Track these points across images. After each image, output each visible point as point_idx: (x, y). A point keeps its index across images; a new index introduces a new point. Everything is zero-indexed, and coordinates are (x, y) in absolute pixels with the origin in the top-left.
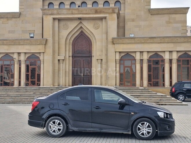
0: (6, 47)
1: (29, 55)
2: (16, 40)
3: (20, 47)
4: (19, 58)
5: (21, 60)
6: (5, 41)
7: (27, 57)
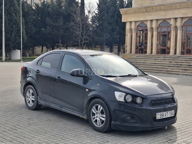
0: (163, 13)
1: (186, 20)
2: (173, 4)
3: (176, 11)
4: (175, 24)
5: (177, 27)
6: (162, 7)
7: (183, 22)
